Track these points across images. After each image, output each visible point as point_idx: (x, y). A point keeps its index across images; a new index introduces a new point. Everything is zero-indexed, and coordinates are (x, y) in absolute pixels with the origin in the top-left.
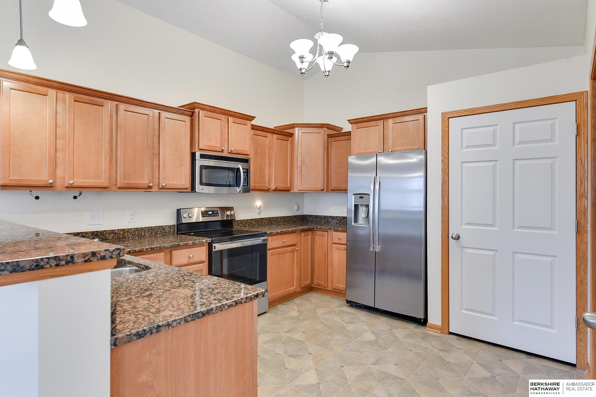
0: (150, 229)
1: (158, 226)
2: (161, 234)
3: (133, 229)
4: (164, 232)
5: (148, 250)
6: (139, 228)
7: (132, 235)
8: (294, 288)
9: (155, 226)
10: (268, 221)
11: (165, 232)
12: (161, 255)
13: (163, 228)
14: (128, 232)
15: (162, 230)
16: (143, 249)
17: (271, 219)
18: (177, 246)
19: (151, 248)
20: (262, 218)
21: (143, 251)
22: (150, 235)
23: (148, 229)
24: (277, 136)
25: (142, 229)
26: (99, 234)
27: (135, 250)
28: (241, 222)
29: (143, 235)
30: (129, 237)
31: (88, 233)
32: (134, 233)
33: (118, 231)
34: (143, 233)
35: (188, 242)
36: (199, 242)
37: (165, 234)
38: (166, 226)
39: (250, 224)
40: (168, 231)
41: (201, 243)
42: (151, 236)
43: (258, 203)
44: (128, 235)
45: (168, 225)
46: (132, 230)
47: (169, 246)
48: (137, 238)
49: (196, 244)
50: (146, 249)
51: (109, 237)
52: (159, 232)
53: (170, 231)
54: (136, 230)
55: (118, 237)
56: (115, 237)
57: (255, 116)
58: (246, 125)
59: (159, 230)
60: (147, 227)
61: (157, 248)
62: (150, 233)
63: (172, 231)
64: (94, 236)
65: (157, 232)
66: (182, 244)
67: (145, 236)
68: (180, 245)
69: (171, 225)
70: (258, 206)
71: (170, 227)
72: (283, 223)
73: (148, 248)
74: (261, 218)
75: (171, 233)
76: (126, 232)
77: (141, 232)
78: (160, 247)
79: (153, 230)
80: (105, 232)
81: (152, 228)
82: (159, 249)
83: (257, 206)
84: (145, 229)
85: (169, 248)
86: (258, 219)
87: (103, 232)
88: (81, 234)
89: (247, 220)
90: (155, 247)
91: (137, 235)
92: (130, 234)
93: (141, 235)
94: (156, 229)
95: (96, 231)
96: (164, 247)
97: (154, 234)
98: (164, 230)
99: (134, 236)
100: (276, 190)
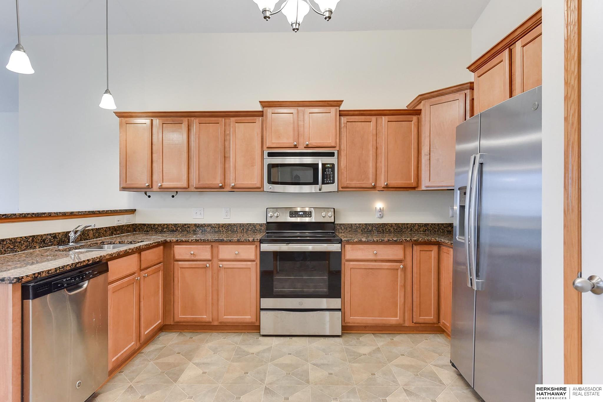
0: (241, 225)
1: (249, 224)
2: (252, 231)
3: (227, 224)
4: (254, 229)
5: (193, 241)
6: (232, 224)
7: (226, 229)
8: (398, 320)
9: (246, 224)
10: (395, 228)
11: (256, 230)
12: (208, 247)
13: (254, 225)
14: (222, 226)
15: (253, 228)
16: (189, 240)
17: (401, 226)
18: (221, 242)
19: (196, 240)
20: (384, 224)
21: (189, 241)
22: (241, 231)
23: (240, 225)
24: (388, 118)
25: (234, 225)
26: (200, 226)
27: (182, 240)
28: (350, 226)
29: (235, 230)
30: (223, 231)
31: (192, 225)
32: (228, 228)
33: (214, 225)
34: (235, 228)
35: (232, 239)
36: (245, 240)
37: (256, 231)
38: (257, 224)
39: (365, 229)
40: (259, 228)
41: (247, 241)
42: (243, 231)
43: (379, 205)
44: (222, 229)
45: (259, 224)
46: (225, 225)
47: (213, 240)
48: (230, 232)
49: (241, 241)
50: (191, 240)
51: (207, 230)
52: (250, 229)
53: (260, 229)
54: (229, 225)
55: (214, 230)
56: (212, 230)
57: (343, 100)
58: (330, 113)
59: (250, 227)
60: (239, 224)
61: (201, 241)
62: (242, 229)
63: (263, 229)
64: (196, 228)
65: (248, 229)
66: (226, 240)
67: (237, 231)
68: (224, 240)
69: (261, 224)
70: (378, 208)
71: (261, 225)
72: (423, 231)
73: (193, 240)
74: (382, 224)
75: (262, 231)
76: (221, 227)
77: (233, 228)
78: (204, 240)
79: (244, 226)
80: (204, 225)
81: (244, 225)
82: (203, 242)
83: (376, 208)
84: (237, 225)
85: (213, 241)
86: (377, 224)
87: (203, 225)
88: (187, 225)
89: (360, 224)
90: (199, 239)
91: (230, 229)
92: (224, 228)
93: (234, 230)
94: (247, 226)
95: (198, 224)
96: (208, 241)
97: (245, 231)
98: (255, 228)
99: (227, 231)
100: (387, 188)
